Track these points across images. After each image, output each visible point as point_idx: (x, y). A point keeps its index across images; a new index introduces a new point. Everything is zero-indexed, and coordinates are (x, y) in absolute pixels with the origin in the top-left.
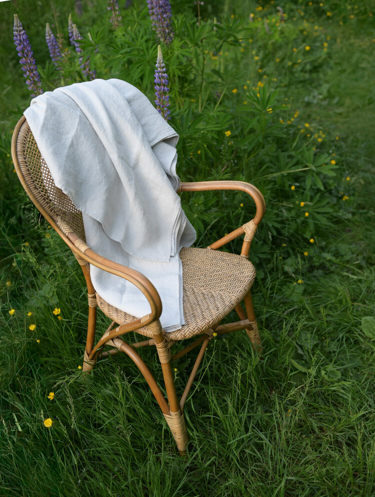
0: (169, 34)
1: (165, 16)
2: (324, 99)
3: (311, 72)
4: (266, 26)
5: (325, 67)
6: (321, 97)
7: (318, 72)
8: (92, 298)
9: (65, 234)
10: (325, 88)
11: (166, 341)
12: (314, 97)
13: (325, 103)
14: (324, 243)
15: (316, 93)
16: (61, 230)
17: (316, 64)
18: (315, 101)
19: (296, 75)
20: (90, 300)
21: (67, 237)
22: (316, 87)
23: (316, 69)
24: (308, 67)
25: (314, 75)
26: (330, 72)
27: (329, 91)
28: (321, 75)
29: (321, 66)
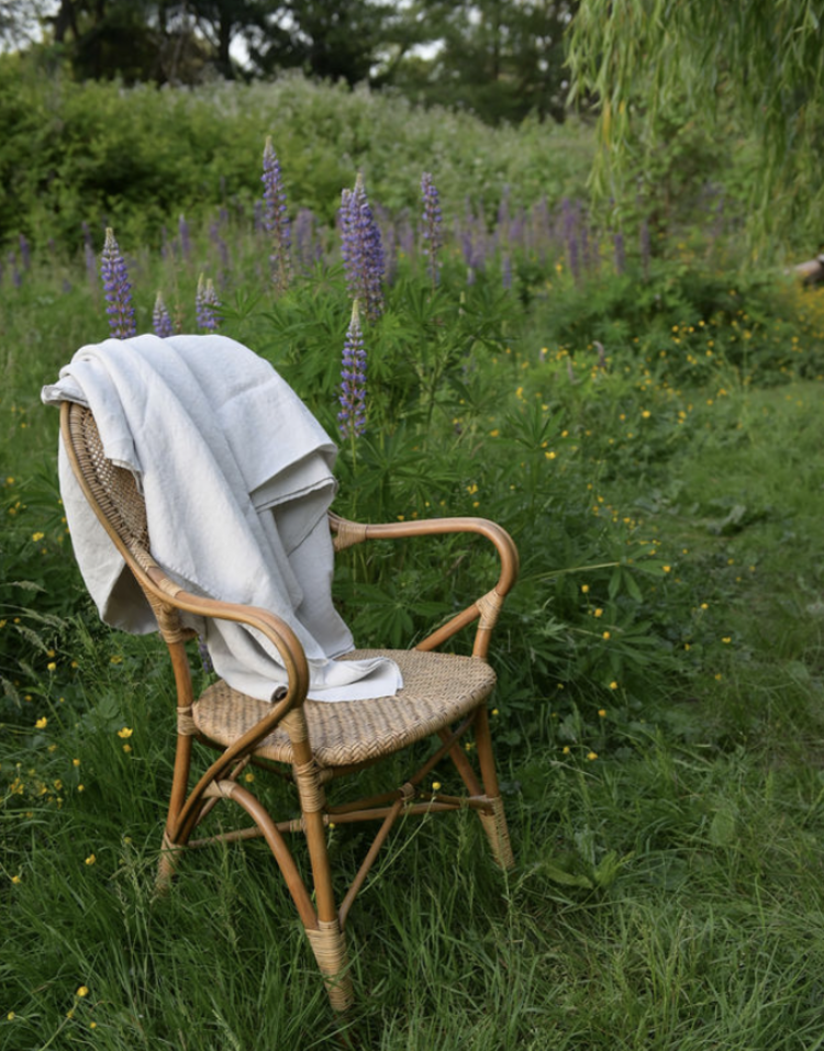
0: (377, 302)
1: (372, 270)
2: (674, 504)
3: (651, 459)
4: (569, 370)
5: (679, 454)
6: (665, 501)
7: (666, 461)
8: (185, 714)
9: (142, 569)
10: (675, 488)
11: (315, 765)
12: (655, 501)
13: (673, 511)
14: (639, 704)
15: (657, 494)
16: (136, 561)
17: (662, 447)
18: (655, 508)
19: (623, 462)
20: (181, 719)
21: (147, 575)
22: (658, 486)
23: (661, 455)
24: (647, 450)
25: (657, 467)
26: (686, 461)
27: (682, 493)
28: (670, 466)
29: (672, 452)
